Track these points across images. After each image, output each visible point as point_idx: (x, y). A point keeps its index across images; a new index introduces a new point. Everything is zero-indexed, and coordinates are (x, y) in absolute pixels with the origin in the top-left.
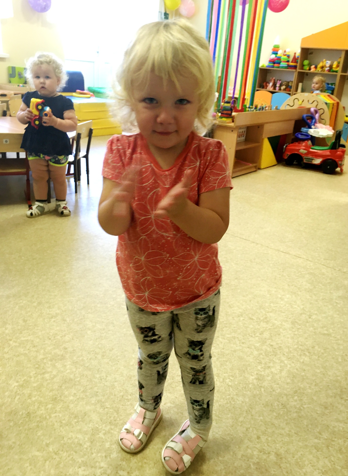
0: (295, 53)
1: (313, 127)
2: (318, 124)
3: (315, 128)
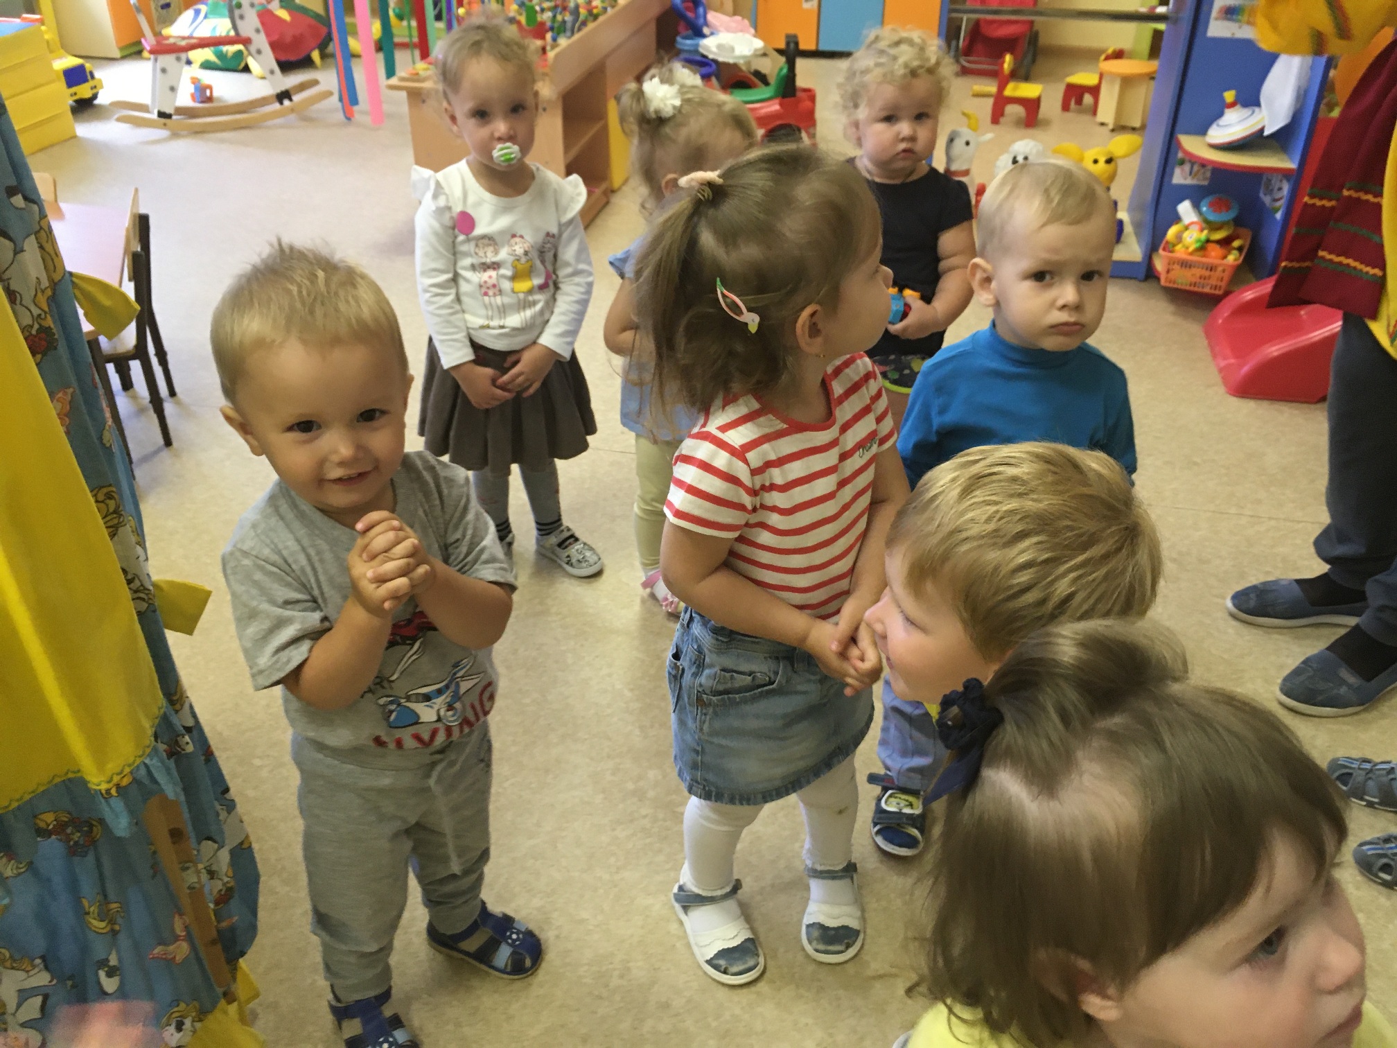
1: (706, 30)
2: (712, 17)
3: (712, 34)
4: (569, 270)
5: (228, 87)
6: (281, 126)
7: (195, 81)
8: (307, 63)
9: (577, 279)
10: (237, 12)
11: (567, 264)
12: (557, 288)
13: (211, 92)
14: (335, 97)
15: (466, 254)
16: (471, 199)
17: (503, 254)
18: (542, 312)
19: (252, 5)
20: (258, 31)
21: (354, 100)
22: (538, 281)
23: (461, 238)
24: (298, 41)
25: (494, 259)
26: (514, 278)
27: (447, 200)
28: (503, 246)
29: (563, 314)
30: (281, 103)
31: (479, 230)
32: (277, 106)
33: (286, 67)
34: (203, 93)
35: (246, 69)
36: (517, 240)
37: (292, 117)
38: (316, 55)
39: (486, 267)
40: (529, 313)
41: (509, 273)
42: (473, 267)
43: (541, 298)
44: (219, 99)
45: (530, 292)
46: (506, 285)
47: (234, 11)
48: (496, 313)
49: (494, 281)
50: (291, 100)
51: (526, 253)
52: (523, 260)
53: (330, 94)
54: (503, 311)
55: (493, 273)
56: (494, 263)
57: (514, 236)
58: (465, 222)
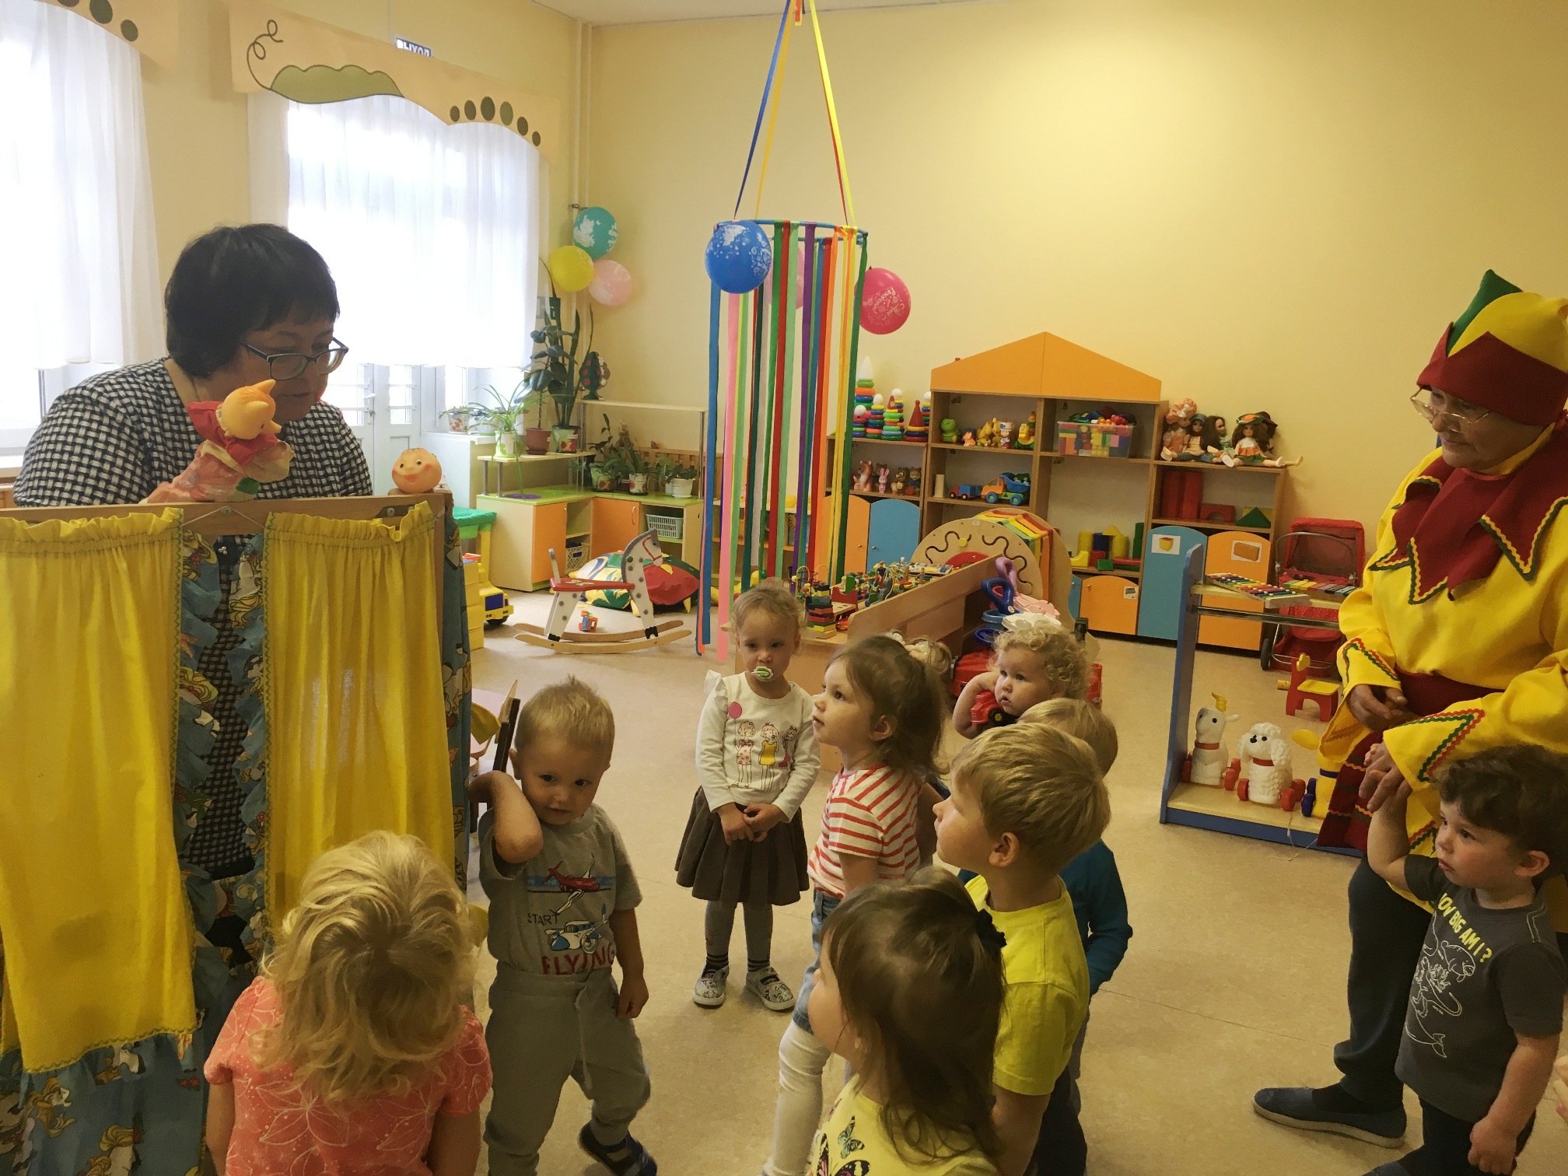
0: (918, 403)
1: (1010, 609)
2: (1020, 599)
3: (1016, 612)
4: (804, 757)
5: (610, 621)
6: (644, 655)
7: (586, 615)
8: (679, 608)
9: (808, 765)
10: (628, 565)
11: (803, 753)
12: (792, 769)
13: (596, 624)
14: (694, 636)
15: (732, 732)
16: (742, 696)
17: (757, 736)
18: (778, 782)
19: (641, 560)
20: (641, 580)
21: (706, 639)
22: (779, 759)
23: (731, 720)
24: (675, 590)
25: (750, 738)
26: (762, 754)
27: (726, 693)
28: (758, 730)
29: (794, 787)
30: (648, 638)
31: (743, 717)
32: (645, 638)
33: (659, 610)
34: (589, 624)
35: (629, 609)
36: (770, 727)
37: (654, 648)
38: (687, 603)
39: (744, 743)
40: (768, 781)
41: (759, 749)
42: (735, 743)
43: (779, 772)
44: (601, 630)
45: (772, 766)
46: (755, 758)
47: (626, 564)
48: (745, 777)
49: (747, 754)
50: (657, 635)
51: (774, 737)
52: (771, 742)
53: (690, 633)
54: (751, 776)
55: (747, 748)
56: (750, 741)
57: (767, 724)
58: (735, 710)
